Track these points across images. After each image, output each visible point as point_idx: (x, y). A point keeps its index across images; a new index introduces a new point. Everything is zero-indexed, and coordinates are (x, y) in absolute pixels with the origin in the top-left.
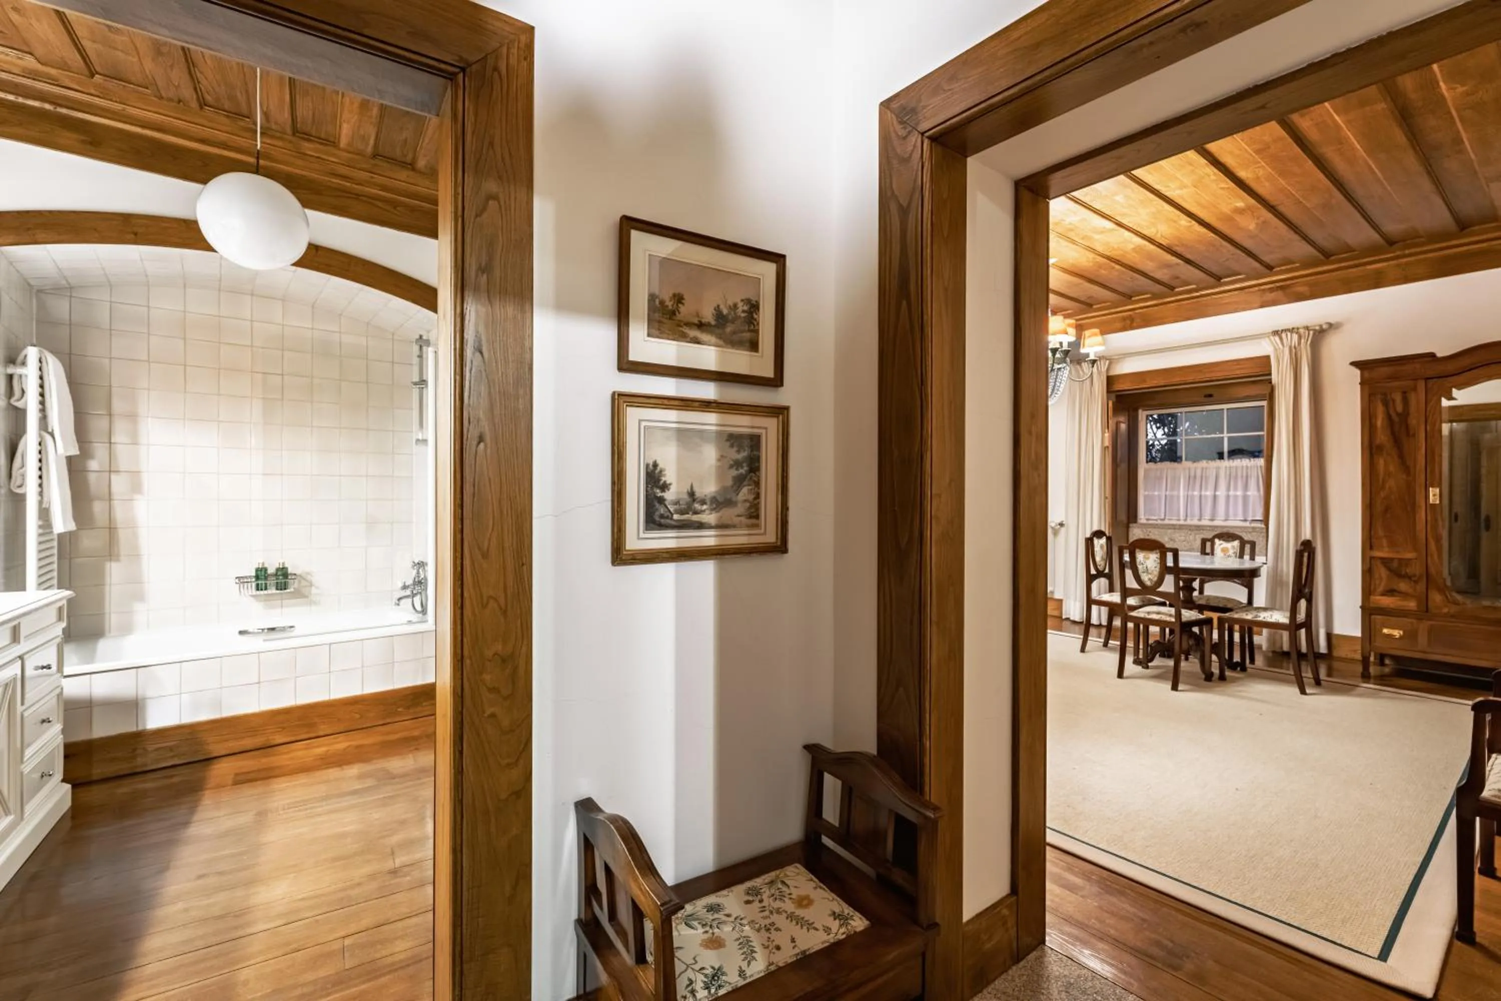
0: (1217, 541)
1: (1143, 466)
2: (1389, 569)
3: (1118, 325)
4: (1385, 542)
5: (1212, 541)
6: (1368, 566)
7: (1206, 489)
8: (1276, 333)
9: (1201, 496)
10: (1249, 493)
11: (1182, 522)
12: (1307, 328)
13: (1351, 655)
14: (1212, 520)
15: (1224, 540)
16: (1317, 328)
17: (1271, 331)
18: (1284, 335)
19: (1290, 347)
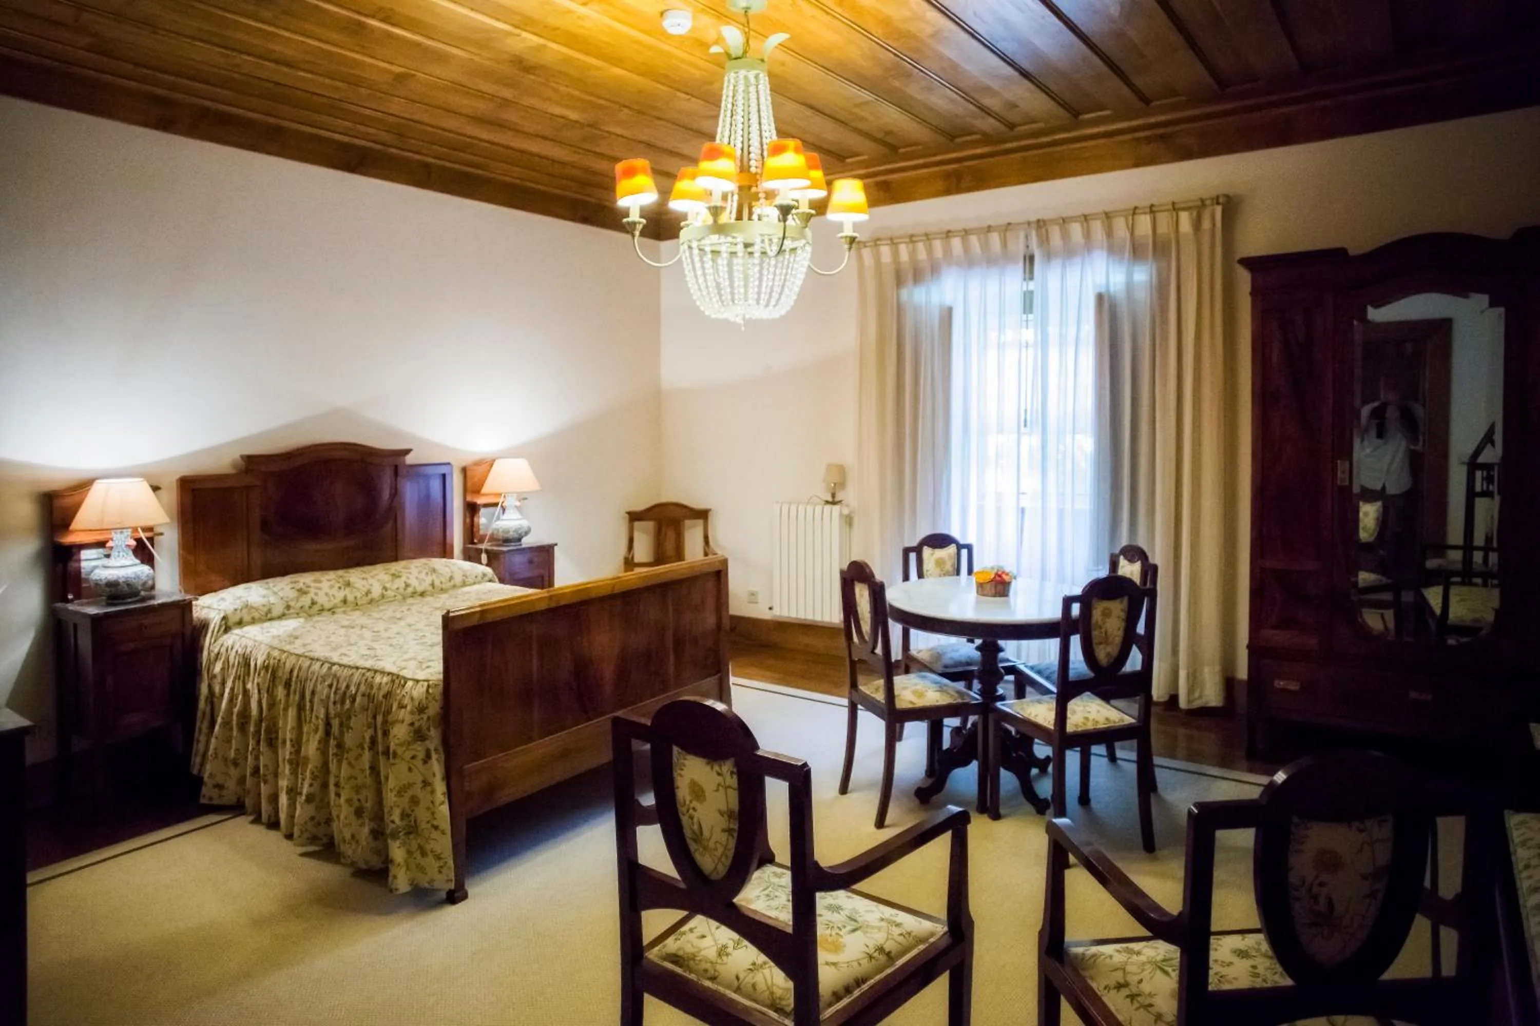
2: (1285, 587)
3: (940, 185)
4: (1279, 545)
6: (1259, 582)
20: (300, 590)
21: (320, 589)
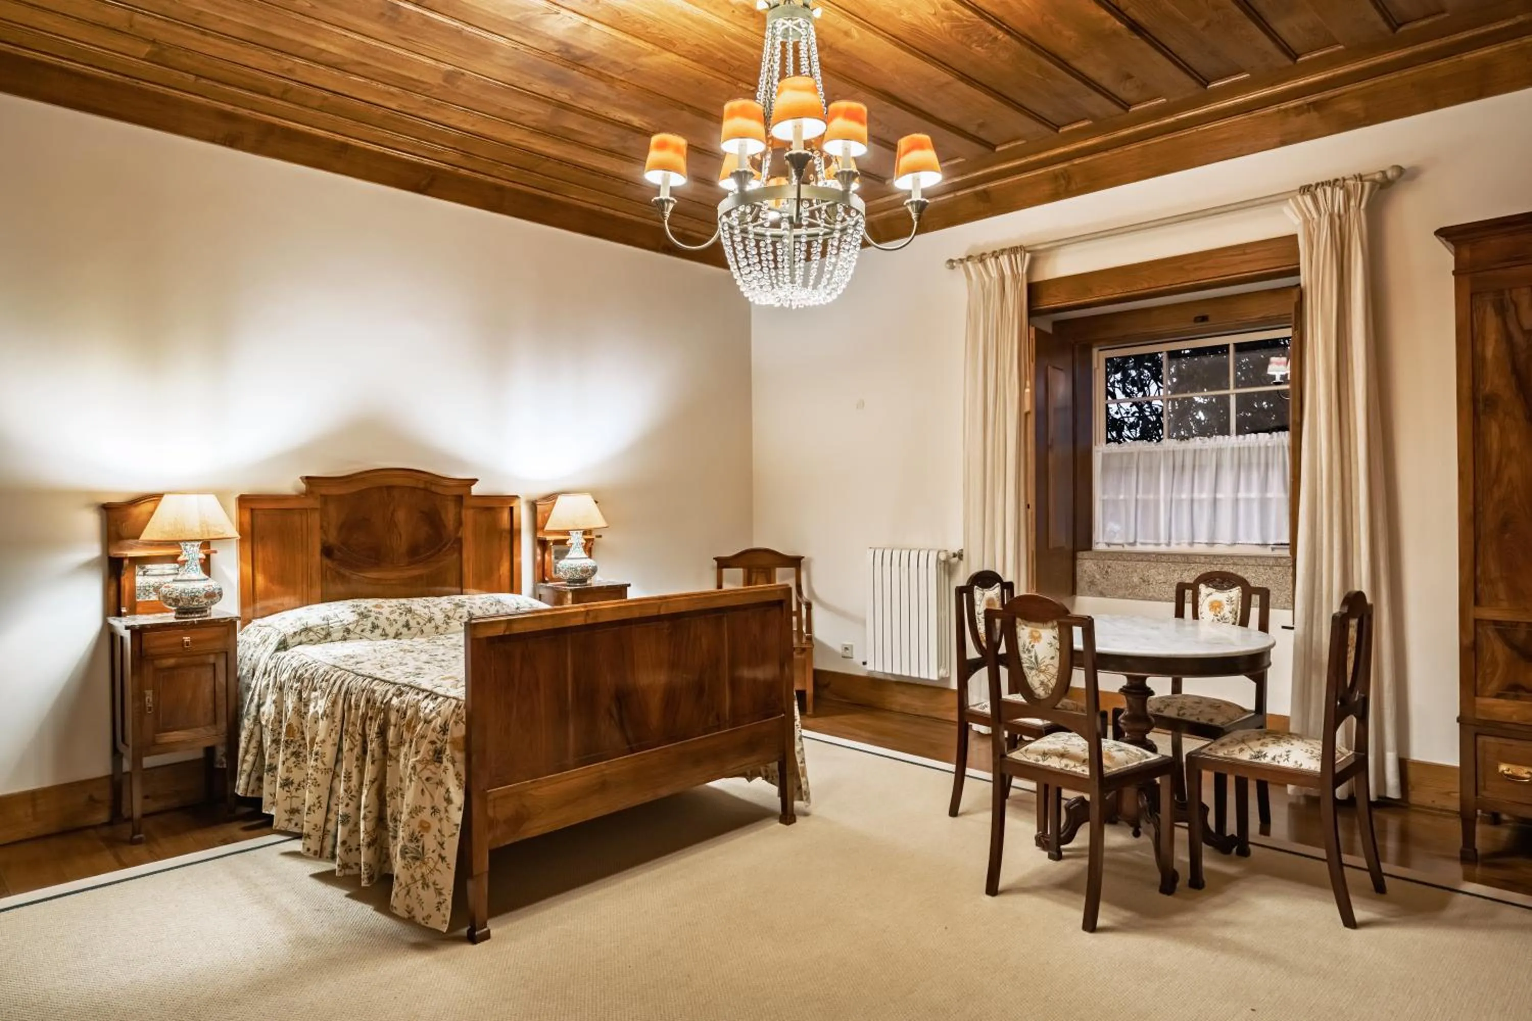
0: (1202, 588)
1: (1101, 449)
2: (1510, 644)
3: (1047, 188)
4: (1501, 589)
5: (1194, 587)
6: (1472, 638)
7: (1201, 491)
8: (1305, 189)
9: (1192, 501)
10: (1270, 495)
11: (1163, 548)
12: (1360, 178)
13: (1440, 803)
14: (1212, 544)
15: (1214, 587)
16: (1378, 177)
17: (1298, 188)
18: (1319, 192)
19: (1331, 216)
20: (361, 614)
21: (381, 613)
